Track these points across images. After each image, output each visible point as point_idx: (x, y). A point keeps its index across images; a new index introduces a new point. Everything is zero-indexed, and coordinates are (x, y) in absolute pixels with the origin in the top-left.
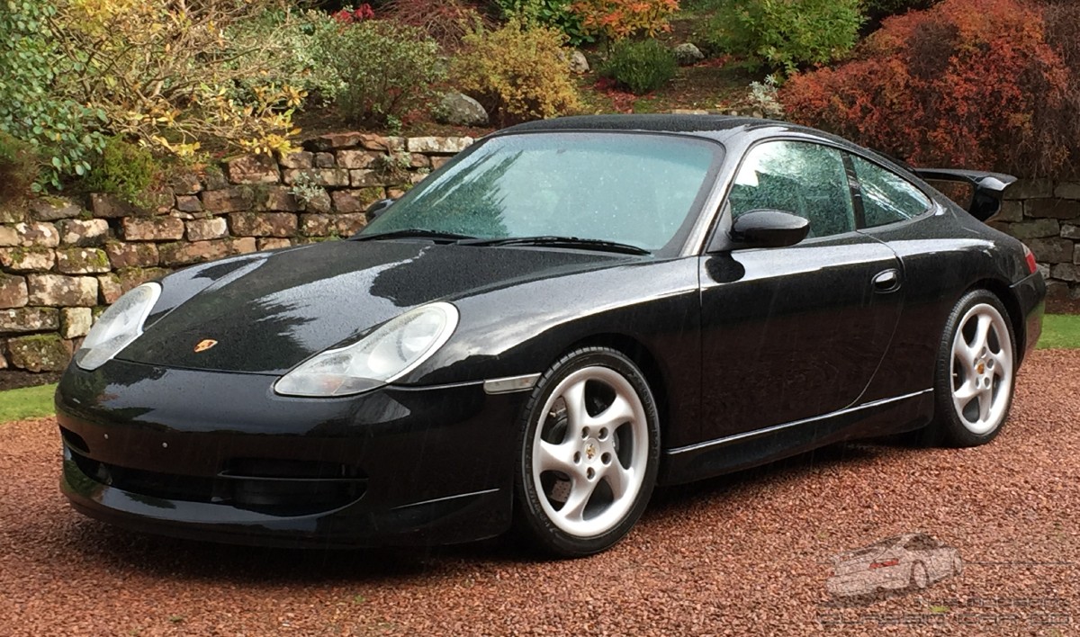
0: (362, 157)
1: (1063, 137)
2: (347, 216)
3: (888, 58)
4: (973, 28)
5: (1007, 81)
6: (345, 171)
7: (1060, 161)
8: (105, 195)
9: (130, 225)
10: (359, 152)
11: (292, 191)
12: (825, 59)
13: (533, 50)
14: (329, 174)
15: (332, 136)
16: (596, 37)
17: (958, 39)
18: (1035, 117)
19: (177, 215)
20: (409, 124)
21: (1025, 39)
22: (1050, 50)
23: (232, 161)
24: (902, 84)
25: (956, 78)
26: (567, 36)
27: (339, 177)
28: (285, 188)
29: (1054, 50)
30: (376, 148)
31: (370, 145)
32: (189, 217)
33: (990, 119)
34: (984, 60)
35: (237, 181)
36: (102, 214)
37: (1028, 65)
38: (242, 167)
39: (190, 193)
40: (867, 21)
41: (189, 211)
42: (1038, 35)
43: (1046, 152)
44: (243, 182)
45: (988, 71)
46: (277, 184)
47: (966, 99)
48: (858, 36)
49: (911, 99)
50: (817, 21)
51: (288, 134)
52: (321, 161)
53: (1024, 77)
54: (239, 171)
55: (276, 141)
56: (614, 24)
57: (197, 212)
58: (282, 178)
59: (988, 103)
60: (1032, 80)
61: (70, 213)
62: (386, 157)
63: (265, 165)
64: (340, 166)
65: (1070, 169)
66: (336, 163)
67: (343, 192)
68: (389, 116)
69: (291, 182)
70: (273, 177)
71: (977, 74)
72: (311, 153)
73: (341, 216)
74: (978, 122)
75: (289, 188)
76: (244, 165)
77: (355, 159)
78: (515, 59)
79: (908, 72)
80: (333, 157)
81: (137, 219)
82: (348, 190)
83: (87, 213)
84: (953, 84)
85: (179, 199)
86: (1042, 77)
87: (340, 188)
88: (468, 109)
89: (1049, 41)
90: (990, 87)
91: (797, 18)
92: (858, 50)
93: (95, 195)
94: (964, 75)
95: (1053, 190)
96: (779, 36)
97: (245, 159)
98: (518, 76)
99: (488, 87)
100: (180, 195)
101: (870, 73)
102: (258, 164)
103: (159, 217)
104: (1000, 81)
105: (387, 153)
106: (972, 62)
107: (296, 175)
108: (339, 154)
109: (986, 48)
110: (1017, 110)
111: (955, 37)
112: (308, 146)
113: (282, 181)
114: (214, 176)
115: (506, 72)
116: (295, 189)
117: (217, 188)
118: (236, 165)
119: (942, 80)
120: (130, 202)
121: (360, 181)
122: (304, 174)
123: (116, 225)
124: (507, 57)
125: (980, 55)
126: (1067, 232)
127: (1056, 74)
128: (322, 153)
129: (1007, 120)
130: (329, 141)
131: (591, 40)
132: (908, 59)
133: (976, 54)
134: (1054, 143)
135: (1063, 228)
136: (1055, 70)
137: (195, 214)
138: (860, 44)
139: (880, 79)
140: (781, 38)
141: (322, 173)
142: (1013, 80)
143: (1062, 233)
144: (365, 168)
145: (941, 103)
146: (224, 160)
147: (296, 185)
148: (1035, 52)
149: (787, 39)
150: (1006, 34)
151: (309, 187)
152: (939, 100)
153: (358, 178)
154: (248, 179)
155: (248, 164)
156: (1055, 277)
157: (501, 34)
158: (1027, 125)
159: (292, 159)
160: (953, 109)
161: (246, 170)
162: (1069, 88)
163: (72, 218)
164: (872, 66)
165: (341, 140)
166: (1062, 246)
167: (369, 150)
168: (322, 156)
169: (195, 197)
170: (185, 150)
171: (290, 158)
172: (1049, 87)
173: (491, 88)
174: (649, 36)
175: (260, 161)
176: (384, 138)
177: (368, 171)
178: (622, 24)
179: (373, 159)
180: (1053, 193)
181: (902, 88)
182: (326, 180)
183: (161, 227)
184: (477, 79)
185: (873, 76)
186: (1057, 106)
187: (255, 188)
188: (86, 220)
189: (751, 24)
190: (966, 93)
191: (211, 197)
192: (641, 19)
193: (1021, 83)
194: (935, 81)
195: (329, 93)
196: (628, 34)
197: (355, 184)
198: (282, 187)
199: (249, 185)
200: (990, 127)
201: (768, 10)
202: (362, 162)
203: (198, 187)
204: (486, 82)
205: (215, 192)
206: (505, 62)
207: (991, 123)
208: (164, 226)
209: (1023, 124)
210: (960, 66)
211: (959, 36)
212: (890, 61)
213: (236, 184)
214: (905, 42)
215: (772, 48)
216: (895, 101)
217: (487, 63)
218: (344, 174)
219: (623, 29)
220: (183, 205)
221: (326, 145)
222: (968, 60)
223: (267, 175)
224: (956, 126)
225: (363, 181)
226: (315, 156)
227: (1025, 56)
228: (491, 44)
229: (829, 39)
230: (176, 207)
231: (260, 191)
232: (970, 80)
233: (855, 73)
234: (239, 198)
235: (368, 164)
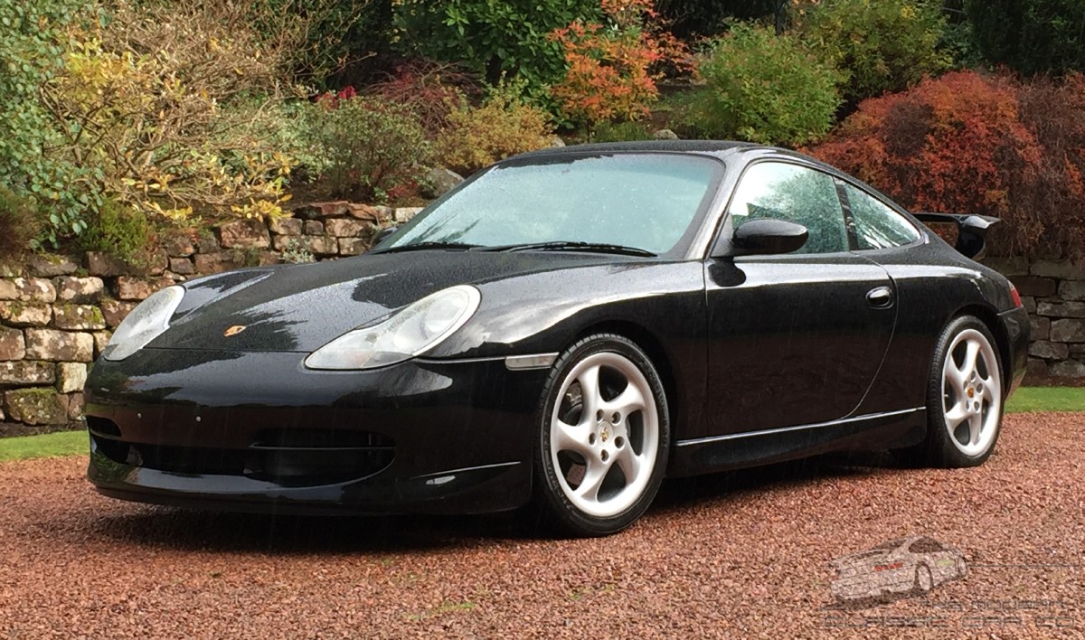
0: (350, 225)
1: (1038, 213)
3: (865, 137)
4: (948, 107)
5: (982, 159)
6: (334, 239)
7: (1036, 236)
8: (101, 253)
9: (125, 284)
10: (347, 221)
11: (282, 256)
12: (803, 140)
13: (517, 127)
14: (319, 241)
15: (320, 205)
16: (575, 124)
17: (934, 118)
18: (1010, 193)
19: (170, 276)
20: (395, 197)
21: (999, 118)
22: (1024, 129)
23: (223, 225)
24: (880, 161)
25: (932, 156)
26: (550, 114)
27: (328, 244)
28: (276, 253)
29: (1028, 129)
30: (364, 217)
31: (358, 214)
32: (182, 278)
33: (966, 196)
34: (959, 138)
35: (228, 244)
36: (98, 272)
37: (1003, 143)
38: (234, 232)
39: (183, 255)
40: (844, 104)
41: (183, 272)
42: (1012, 114)
43: (1023, 228)
44: (235, 246)
45: (964, 149)
46: (268, 249)
47: (943, 175)
48: (835, 118)
49: (888, 177)
50: (795, 103)
51: (278, 201)
52: (311, 228)
53: (999, 154)
54: (231, 235)
55: (266, 207)
56: (594, 107)
57: (189, 274)
58: (272, 243)
59: (964, 180)
60: (1008, 158)
61: (67, 270)
62: (374, 226)
63: (256, 231)
64: (329, 233)
65: (1046, 245)
66: (325, 230)
67: (331, 259)
68: (376, 189)
69: (281, 248)
70: (264, 243)
71: (953, 151)
72: (300, 220)
74: (955, 198)
75: (279, 254)
76: (236, 230)
77: (343, 227)
78: (500, 136)
79: (885, 150)
80: (322, 225)
81: (132, 279)
82: (337, 258)
83: (82, 271)
84: (930, 162)
85: (173, 261)
86: (1016, 153)
87: (329, 256)
88: (453, 184)
89: (1023, 120)
90: (966, 164)
91: (775, 99)
92: (834, 133)
93: (91, 254)
94: (940, 153)
95: (1029, 267)
96: (758, 116)
97: (236, 223)
98: (503, 151)
99: (473, 163)
100: (173, 257)
101: (847, 152)
102: (250, 229)
103: (152, 278)
104: (976, 158)
105: (375, 222)
106: (948, 140)
107: (286, 241)
108: (327, 222)
109: (960, 126)
110: (992, 186)
111: (931, 116)
112: (299, 214)
113: (272, 247)
114: (207, 240)
115: (490, 148)
116: (286, 255)
117: (210, 251)
118: (228, 229)
119: (918, 157)
120: (125, 260)
121: (348, 249)
122: (294, 240)
123: (111, 284)
124: (491, 133)
125: (955, 133)
126: (1043, 310)
127: (1030, 151)
128: (312, 221)
129: (983, 197)
130: (319, 209)
131: (569, 126)
132: (885, 137)
133: (951, 133)
134: (1029, 219)
135: (1040, 305)
136: (1029, 147)
137: (188, 276)
138: (837, 127)
139: (857, 157)
140: (760, 119)
141: (312, 240)
142: (988, 157)
143: (1039, 310)
144: (353, 237)
145: (918, 180)
146: (215, 225)
147: (286, 250)
148: (1009, 130)
149: (765, 119)
150: (981, 113)
151: (299, 253)
152: (915, 178)
153: (347, 246)
154: (240, 244)
155: (239, 229)
156: (1033, 354)
157: (485, 112)
158: (1003, 201)
159: (283, 226)
160: (930, 185)
161: (237, 235)
162: (1043, 164)
163: (69, 275)
164: (850, 144)
165: (330, 208)
166: (1039, 323)
167: (357, 219)
168: (311, 223)
169: (188, 260)
170: (177, 215)
171: (280, 224)
172: (1024, 164)
173: (476, 164)
174: (629, 120)
175: (251, 227)
176: (372, 208)
177: (357, 239)
178: (602, 107)
179: (361, 228)
180: (1029, 271)
181: (880, 166)
182: (316, 247)
183: (154, 287)
184: (462, 154)
185: (851, 155)
186: (1031, 182)
187: (246, 252)
188: (82, 277)
189: (730, 106)
190: (942, 170)
191: (203, 260)
192: (621, 103)
193: (997, 160)
194: (912, 158)
195: (315, 170)
196: (608, 116)
197: (344, 252)
198: (273, 252)
199: (241, 250)
200: (966, 204)
201: (747, 92)
202: (351, 230)
203: (191, 250)
204: (470, 157)
205: (208, 255)
206: (489, 138)
207: (967, 199)
208: (157, 286)
209: (999, 200)
210: (937, 144)
211: (935, 115)
212: (866, 140)
213: (228, 248)
214: (883, 122)
215: (751, 128)
216: (873, 178)
217: (472, 138)
218: (333, 242)
219: (603, 112)
220: (176, 267)
221: (315, 214)
222: (944, 138)
223: (258, 240)
224: (934, 202)
225: (352, 249)
226: (305, 224)
227: (1000, 134)
228: (476, 121)
229: (806, 121)
230: (169, 268)
231: (251, 256)
232: (948, 158)
233: (833, 151)
234: (231, 261)
235: (357, 232)
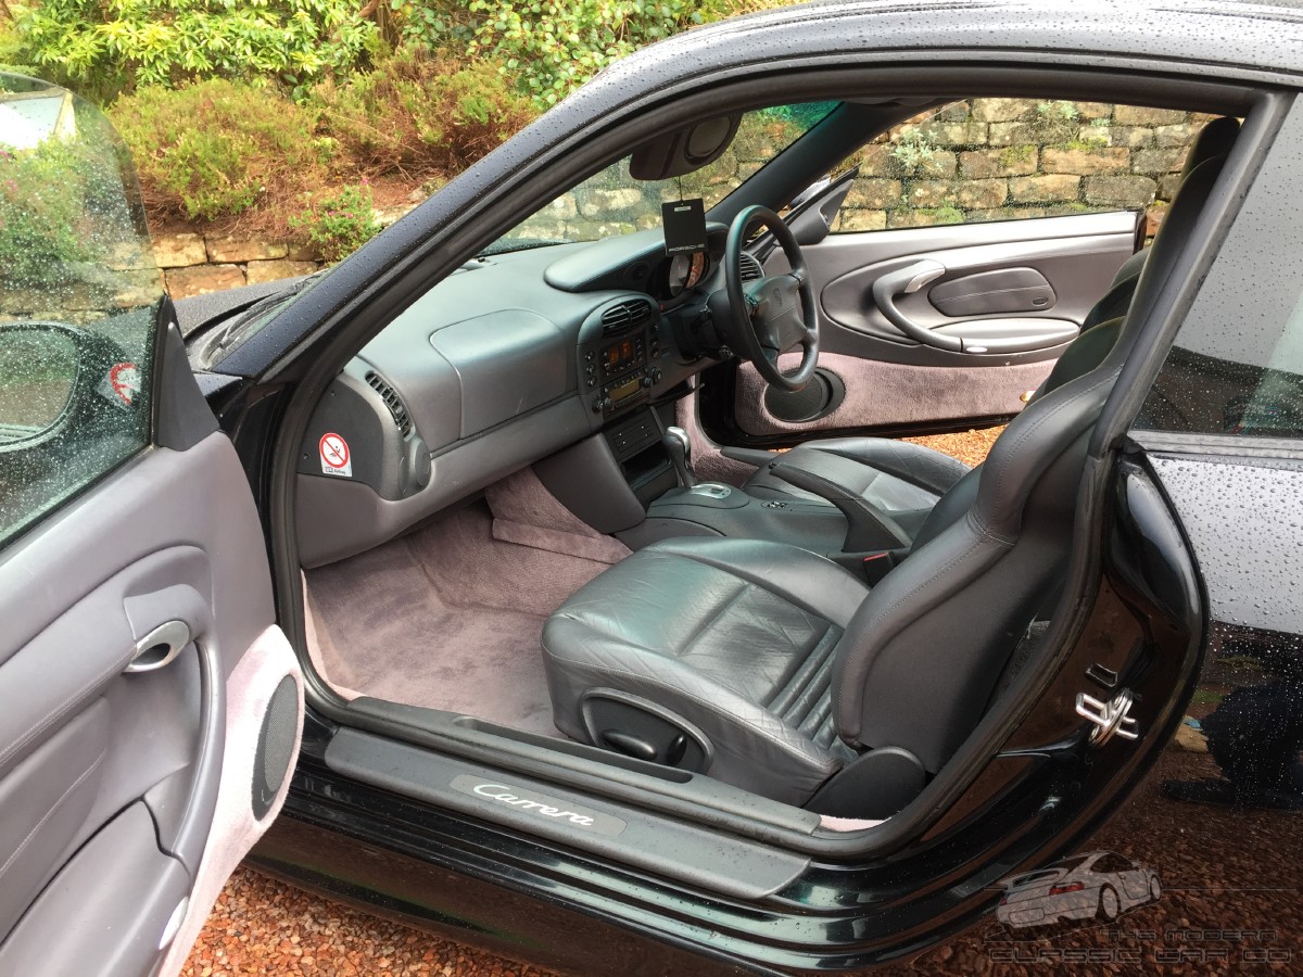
2: (975, 182)
6: (982, 124)
11: (894, 152)
14: (957, 129)
27: (972, 133)
28: (888, 148)
58: (889, 134)
64: (977, 118)
66: (971, 115)
67: (975, 152)
69: (897, 140)
73: (966, 184)
75: (893, 148)
77: (1000, 109)
80: (967, 107)
82: (984, 150)
87: (972, 147)
107: (906, 131)
108: (975, 103)
113: (887, 140)
116: (899, 149)
121: (1002, 138)
122: (916, 130)
141: (946, 129)
144: (1012, 121)
147: (903, 144)
151: (917, 146)
153: (1000, 133)
177: (1017, 124)
179: (1026, 109)
182: (952, 136)
197: (995, 141)
198: (884, 147)
202: (1010, 113)
218: (979, 130)
225: (1008, 138)
